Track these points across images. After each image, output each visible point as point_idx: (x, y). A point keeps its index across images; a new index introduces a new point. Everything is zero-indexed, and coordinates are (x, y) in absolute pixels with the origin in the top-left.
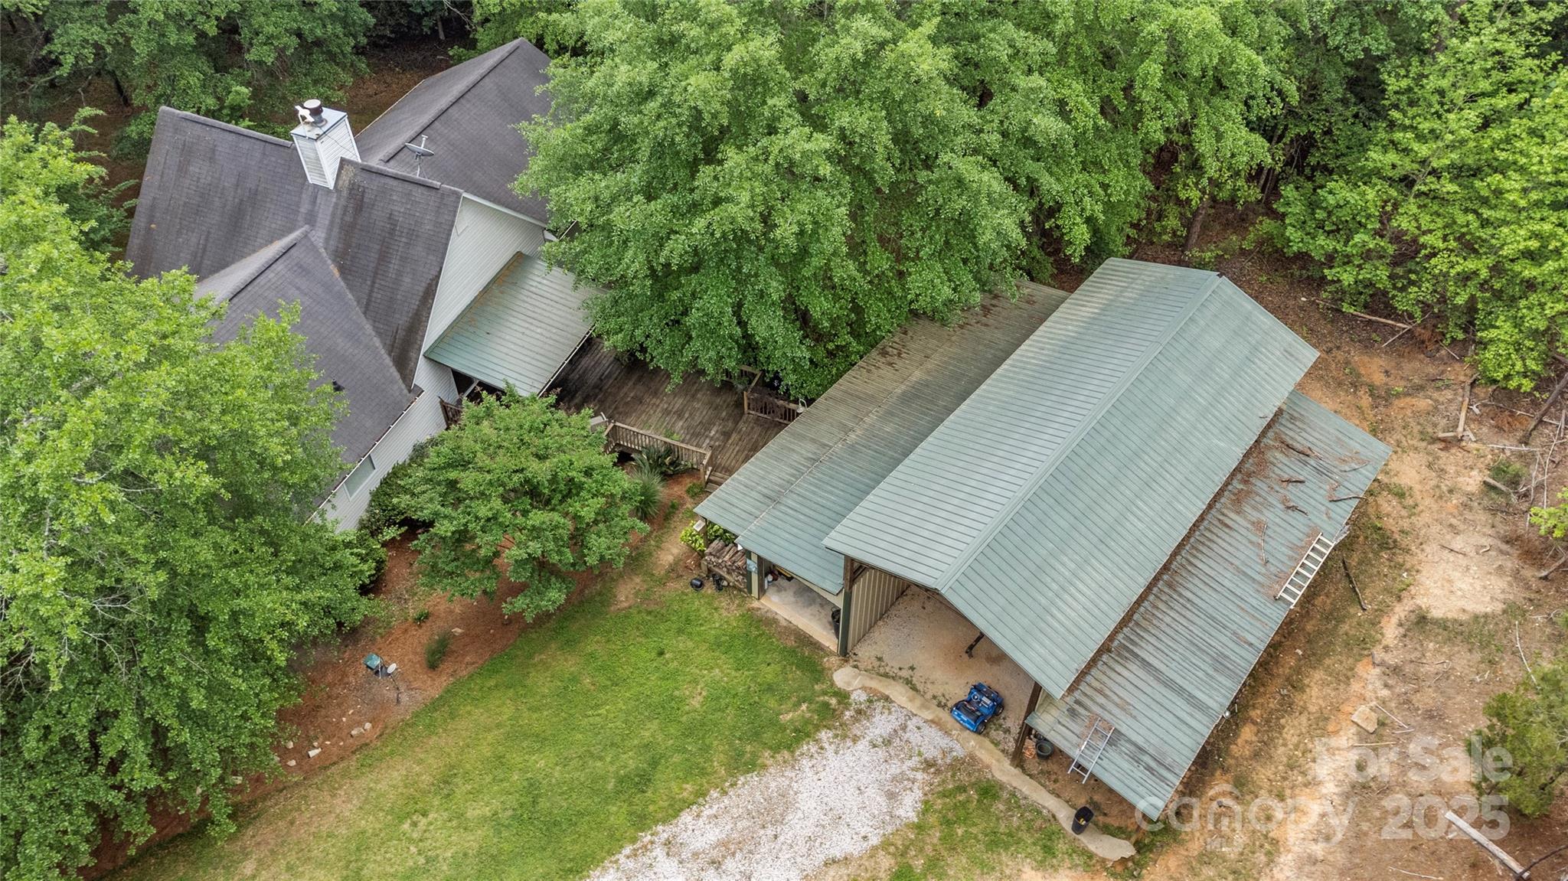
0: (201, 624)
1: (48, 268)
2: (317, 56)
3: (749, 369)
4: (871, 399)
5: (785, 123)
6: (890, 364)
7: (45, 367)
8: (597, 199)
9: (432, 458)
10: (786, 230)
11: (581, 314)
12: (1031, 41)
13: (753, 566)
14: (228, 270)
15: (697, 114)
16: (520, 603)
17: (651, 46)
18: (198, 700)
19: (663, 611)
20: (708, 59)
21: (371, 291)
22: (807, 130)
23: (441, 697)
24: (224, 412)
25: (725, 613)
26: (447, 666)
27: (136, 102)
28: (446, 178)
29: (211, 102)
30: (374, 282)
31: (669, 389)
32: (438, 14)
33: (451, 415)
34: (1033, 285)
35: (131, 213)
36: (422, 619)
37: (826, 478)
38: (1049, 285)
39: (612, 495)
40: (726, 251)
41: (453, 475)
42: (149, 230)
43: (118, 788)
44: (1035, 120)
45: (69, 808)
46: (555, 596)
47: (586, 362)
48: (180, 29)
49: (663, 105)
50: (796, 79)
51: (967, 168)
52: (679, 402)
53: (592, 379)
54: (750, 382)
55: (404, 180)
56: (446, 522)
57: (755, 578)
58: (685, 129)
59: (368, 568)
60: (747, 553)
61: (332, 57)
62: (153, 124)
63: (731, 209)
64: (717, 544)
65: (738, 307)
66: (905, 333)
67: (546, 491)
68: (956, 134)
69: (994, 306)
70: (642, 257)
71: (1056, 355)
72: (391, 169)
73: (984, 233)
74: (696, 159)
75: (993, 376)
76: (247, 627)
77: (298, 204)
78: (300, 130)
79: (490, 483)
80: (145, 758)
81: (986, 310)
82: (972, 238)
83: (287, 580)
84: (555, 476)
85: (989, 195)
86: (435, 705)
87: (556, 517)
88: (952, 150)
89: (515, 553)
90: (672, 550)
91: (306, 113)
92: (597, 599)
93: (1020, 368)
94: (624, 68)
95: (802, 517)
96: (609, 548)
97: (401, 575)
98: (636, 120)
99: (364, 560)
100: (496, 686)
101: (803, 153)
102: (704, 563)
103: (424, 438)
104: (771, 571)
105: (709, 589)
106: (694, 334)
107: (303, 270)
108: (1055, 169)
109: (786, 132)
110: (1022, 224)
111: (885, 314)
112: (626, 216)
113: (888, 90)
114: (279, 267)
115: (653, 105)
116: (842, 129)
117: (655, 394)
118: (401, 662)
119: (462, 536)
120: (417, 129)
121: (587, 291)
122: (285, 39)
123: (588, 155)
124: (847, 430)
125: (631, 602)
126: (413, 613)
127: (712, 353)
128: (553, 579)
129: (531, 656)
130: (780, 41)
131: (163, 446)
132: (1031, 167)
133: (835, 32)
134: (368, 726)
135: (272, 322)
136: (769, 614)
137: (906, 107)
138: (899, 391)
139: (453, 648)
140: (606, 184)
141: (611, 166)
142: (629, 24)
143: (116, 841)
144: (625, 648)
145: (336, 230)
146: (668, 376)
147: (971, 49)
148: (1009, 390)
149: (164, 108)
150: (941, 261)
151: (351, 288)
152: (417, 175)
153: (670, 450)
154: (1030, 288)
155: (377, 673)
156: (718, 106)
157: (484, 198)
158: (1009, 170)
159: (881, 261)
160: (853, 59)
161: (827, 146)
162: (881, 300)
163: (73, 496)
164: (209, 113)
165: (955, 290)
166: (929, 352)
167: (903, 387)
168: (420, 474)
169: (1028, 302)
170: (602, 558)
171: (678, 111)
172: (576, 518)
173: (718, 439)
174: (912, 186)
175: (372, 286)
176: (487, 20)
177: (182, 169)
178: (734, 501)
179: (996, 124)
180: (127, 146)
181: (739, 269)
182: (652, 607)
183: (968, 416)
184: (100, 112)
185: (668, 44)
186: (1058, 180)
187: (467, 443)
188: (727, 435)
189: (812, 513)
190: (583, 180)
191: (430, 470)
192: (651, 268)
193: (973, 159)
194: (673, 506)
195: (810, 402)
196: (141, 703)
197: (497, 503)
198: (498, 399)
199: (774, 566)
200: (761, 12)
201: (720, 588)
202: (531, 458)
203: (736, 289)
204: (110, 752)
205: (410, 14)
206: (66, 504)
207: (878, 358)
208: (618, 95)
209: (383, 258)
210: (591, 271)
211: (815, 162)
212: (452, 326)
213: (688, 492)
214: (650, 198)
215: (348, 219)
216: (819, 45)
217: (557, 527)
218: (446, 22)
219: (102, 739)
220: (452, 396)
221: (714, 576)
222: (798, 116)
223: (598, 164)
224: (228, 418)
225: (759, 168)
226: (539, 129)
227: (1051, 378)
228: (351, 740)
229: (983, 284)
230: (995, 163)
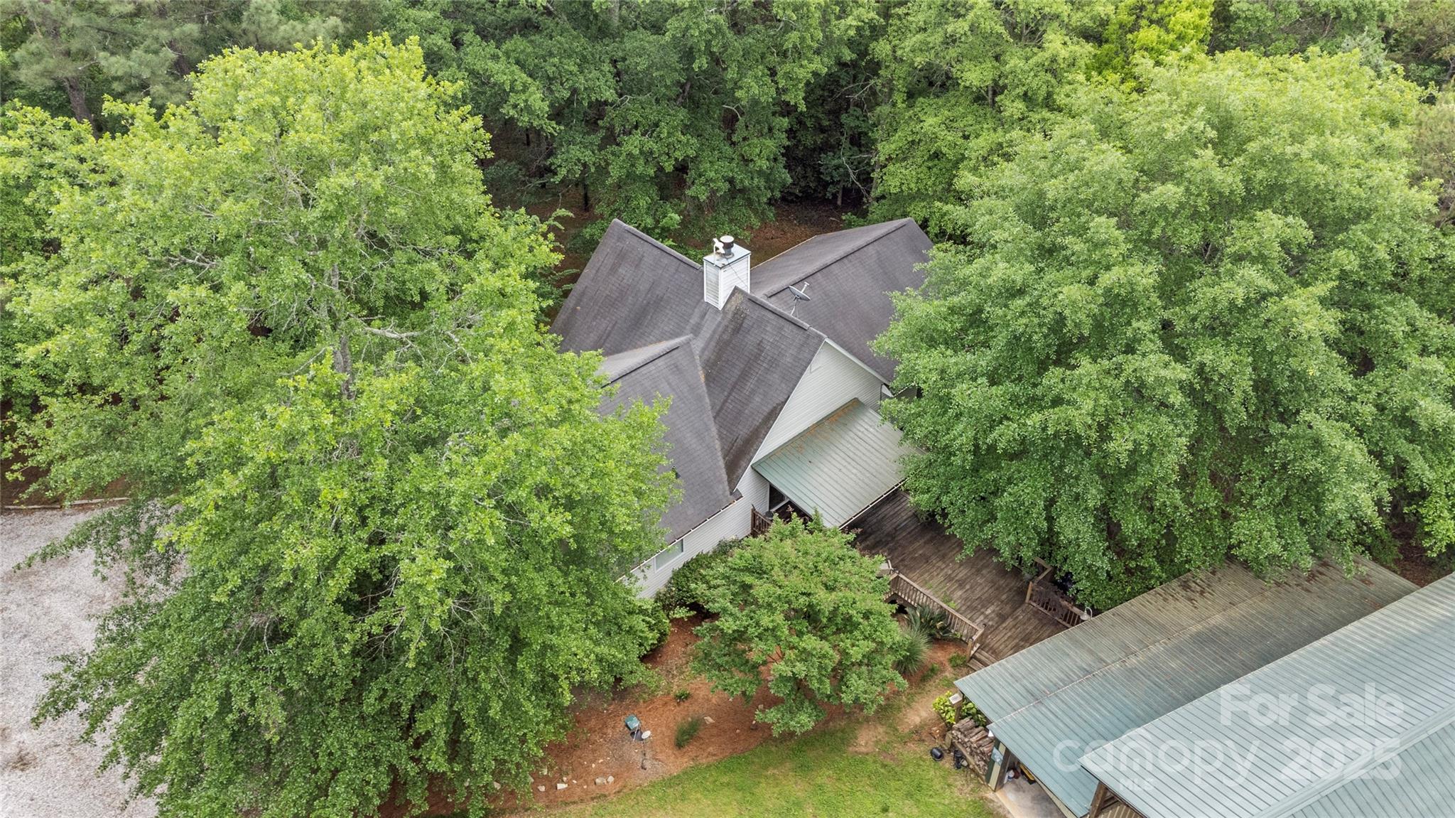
0: (518, 644)
1: (511, 327)
2: (739, 200)
3: (1042, 562)
4: (1162, 629)
5: (1146, 346)
6: (1191, 600)
7: (485, 405)
8: (943, 371)
9: (735, 558)
10: (1120, 445)
11: (895, 466)
12: (1435, 323)
13: (998, 756)
14: (620, 355)
15: (1061, 320)
16: (772, 715)
17: (1032, 251)
18: (495, 710)
19: (897, 769)
20: (1086, 273)
21: (725, 401)
22: (1167, 358)
23: (678, 776)
24: (593, 475)
25: (957, 793)
26: (691, 749)
27: (597, 211)
28: (813, 322)
29: (649, 221)
30: (730, 394)
31: (958, 558)
32: (842, 184)
33: (758, 526)
34: (1373, 565)
35: (566, 294)
36: (683, 698)
37: (1096, 694)
38: (1389, 568)
39: (882, 643)
40: (1052, 447)
41: (749, 579)
42: (574, 310)
43: (416, 760)
44: (1421, 403)
45: (377, 764)
46: (805, 720)
47: (887, 510)
48: (647, 162)
49: (1029, 305)
50: (1165, 308)
51: (1332, 434)
52: (963, 573)
53: (888, 527)
54: (1038, 574)
55: (780, 316)
56: (730, 619)
57: (997, 770)
58: (1045, 330)
59: (652, 637)
60: (996, 742)
61: (750, 203)
62: (603, 230)
63: (1071, 412)
64: (967, 722)
65: (1051, 503)
66: (1214, 573)
67: (825, 620)
68: (1323, 395)
69: (1321, 573)
70: (971, 434)
71: (1390, 648)
72: (772, 304)
73: (1333, 501)
74: (1048, 357)
75: (1307, 647)
76: (551, 661)
77: (690, 316)
78: (711, 258)
79: (779, 598)
80: (442, 744)
81: (1312, 576)
82: (1318, 501)
83: (593, 630)
84: (836, 609)
85: (1349, 464)
86: (671, 782)
87: (826, 646)
88: (1317, 411)
89: (781, 668)
90: (921, 711)
91: (720, 245)
92: (839, 734)
93: (1342, 648)
94: (1002, 265)
95: (1061, 725)
96: (865, 692)
97: (676, 652)
98: (1000, 312)
99: (651, 628)
100: (728, 784)
101: (1157, 378)
102: (949, 736)
103: (730, 537)
104: (1015, 768)
105: (948, 763)
106: (999, 515)
107: (677, 369)
108: (1429, 455)
109: (1144, 355)
110: (1378, 503)
111: (1198, 550)
112: (968, 394)
113: (1260, 339)
114: (660, 362)
115: (1019, 303)
116: (1202, 365)
117: (943, 557)
118: (654, 731)
119: (740, 636)
120: (802, 275)
121: (908, 448)
122: (720, 184)
123: (945, 332)
124: (1129, 653)
125: (870, 749)
126: (676, 690)
127: (1012, 538)
128: (807, 704)
129: (766, 768)
130: (1160, 273)
131: (542, 491)
132: (1403, 447)
133: (1218, 274)
134: (611, 779)
135: (647, 408)
136: (1001, 810)
137: (1276, 358)
138: (1194, 629)
139: (701, 734)
140: (957, 361)
141: (963, 346)
142: (1016, 228)
143: (397, 803)
144: (852, 792)
145: (713, 344)
146: (960, 545)
147: (1360, 317)
148: (1325, 668)
149: (616, 220)
150: (1276, 515)
151: (710, 393)
152: (790, 314)
153: (944, 615)
154: (1368, 567)
155: (633, 734)
156: (1084, 317)
157: (842, 346)
158: (1377, 444)
159: (1209, 498)
160: (1232, 303)
161: (1184, 377)
162: (1197, 534)
163: (472, 514)
164: (647, 230)
165: (1285, 548)
166: (1236, 600)
167: (1200, 627)
168: (721, 570)
169: (1363, 581)
170: (857, 699)
171: (1042, 312)
172: (844, 653)
173: (992, 619)
174: (1261, 434)
175: (728, 397)
176: (883, 197)
177: (614, 269)
178: (996, 686)
179: (1372, 396)
180: (579, 241)
181: (1061, 467)
182: (888, 762)
183: (1270, 681)
184: (571, 214)
185: (1048, 253)
186: (1431, 467)
187: (769, 556)
188: (1002, 618)
189: (1073, 725)
190: (935, 353)
191: (731, 569)
192: (977, 446)
193: (1340, 424)
194: (932, 670)
195: (1096, 612)
196: (454, 697)
197: (779, 618)
198: (805, 523)
199: (1019, 762)
200: (1147, 242)
201: (958, 766)
202: (820, 585)
203: (1052, 485)
204: (421, 729)
205: (819, 180)
206: (465, 519)
207: (1178, 589)
208: (990, 288)
209: (744, 376)
210: (919, 433)
211: (1167, 389)
212: (782, 448)
213: (950, 660)
214: (993, 382)
215: (725, 337)
216: (1198, 283)
217: (824, 656)
218: (846, 191)
219: (418, 715)
220: (763, 508)
221: (956, 752)
222: (1159, 343)
223: (954, 342)
224: (595, 482)
225: (1108, 381)
226: (909, 301)
227: (1379, 671)
228: (594, 787)
229: (1316, 550)
230: (1361, 433)
